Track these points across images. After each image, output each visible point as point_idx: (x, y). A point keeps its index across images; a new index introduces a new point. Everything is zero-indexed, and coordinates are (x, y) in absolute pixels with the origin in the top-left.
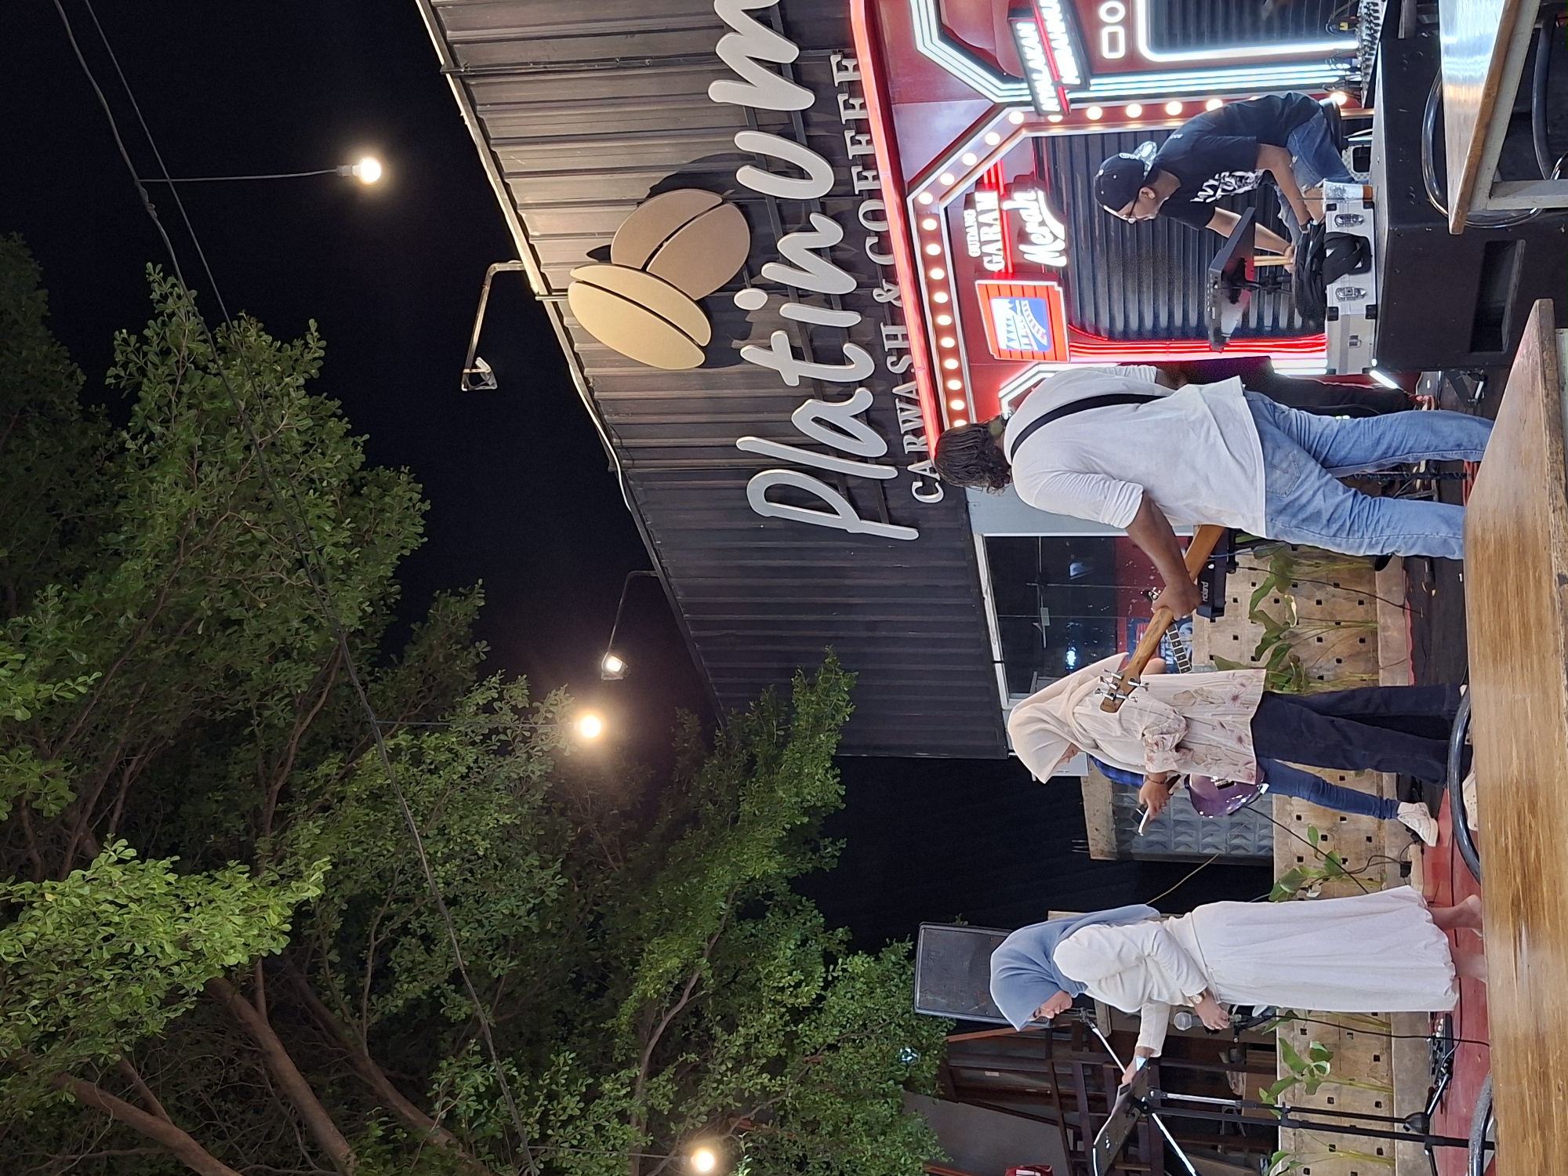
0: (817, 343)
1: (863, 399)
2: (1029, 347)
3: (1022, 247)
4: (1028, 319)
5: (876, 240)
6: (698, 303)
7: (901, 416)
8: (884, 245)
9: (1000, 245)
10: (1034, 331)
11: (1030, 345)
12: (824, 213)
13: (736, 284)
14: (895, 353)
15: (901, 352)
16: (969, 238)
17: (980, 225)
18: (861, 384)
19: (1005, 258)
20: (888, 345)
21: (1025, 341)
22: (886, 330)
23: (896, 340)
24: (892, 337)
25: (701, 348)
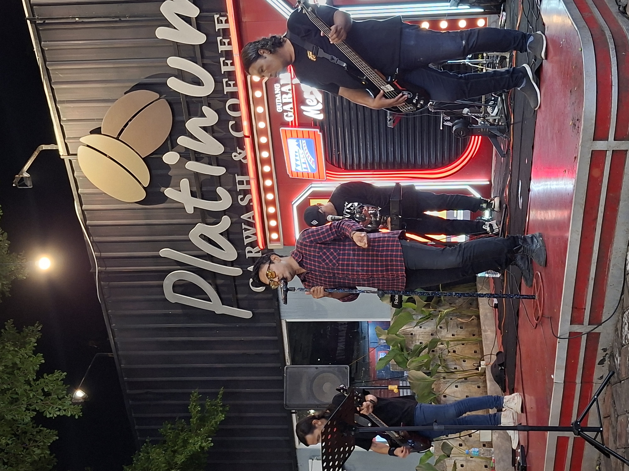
0: (204, 189)
1: (226, 222)
2: (306, 170)
3: (303, 107)
4: (306, 152)
5: (234, 122)
6: (143, 159)
7: (245, 234)
8: (238, 127)
9: (291, 105)
10: (309, 160)
11: (307, 168)
12: (209, 106)
13: (163, 149)
14: (242, 192)
15: (246, 192)
16: (277, 101)
17: (283, 93)
18: (224, 212)
19: (294, 114)
20: (239, 187)
21: (304, 166)
22: (238, 178)
23: (243, 184)
24: (241, 183)
25: (144, 188)
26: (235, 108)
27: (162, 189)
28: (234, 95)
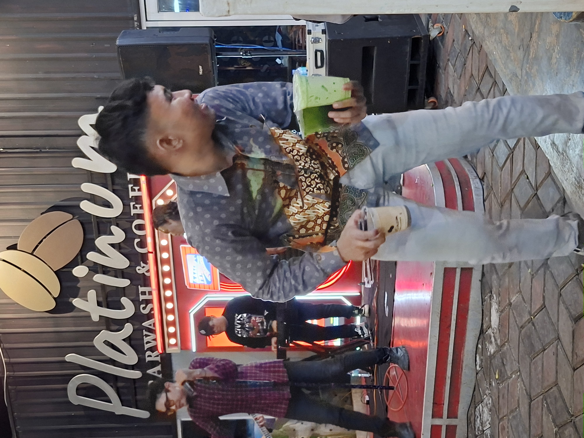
0: (109, 299)
1: (128, 329)
2: (202, 282)
5: (139, 240)
6: (55, 272)
7: (146, 339)
8: (142, 244)
10: (205, 273)
11: (203, 281)
12: (117, 225)
13: (74, 263)
14: (144, 302)
15: (148, 302)
18: (127, 320)
20: (142, 297)
21: (201, 278)
22: (141, 289)
23: (145, 294)
24: (144, 293)
25: (54, 298)
26: (141, 227)
27: (71, 299)
28: (140, 216)
